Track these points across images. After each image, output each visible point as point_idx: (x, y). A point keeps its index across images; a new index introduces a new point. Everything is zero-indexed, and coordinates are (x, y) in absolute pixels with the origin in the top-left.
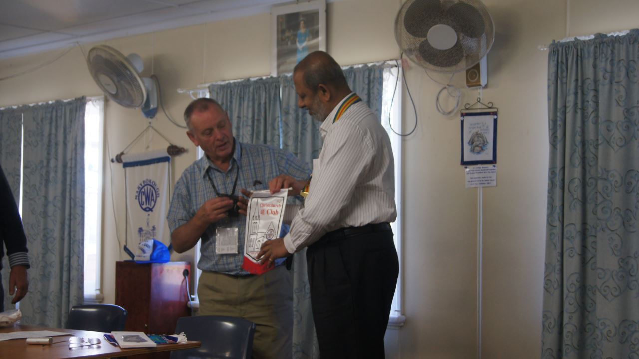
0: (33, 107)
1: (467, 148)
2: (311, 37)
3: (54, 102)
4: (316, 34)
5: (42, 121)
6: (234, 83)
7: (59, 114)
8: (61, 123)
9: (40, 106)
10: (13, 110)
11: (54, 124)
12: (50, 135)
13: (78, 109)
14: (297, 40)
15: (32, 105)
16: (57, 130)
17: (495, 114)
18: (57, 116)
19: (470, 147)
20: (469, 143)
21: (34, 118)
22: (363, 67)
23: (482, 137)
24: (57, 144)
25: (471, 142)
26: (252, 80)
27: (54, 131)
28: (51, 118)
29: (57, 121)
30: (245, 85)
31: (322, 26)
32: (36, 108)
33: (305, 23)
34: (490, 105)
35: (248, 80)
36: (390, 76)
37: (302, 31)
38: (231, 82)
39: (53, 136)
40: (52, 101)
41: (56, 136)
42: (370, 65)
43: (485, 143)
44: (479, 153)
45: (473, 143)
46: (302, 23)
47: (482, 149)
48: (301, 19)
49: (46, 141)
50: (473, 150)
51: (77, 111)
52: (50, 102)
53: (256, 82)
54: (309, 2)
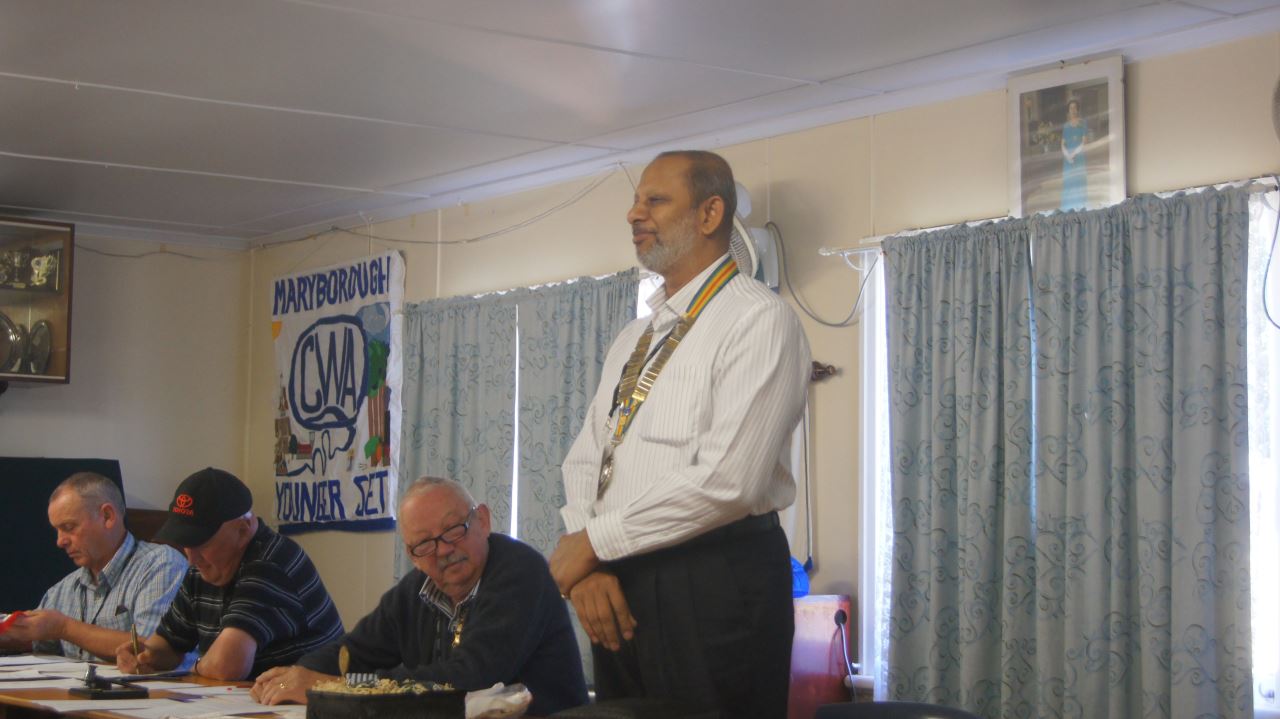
0: (536, 291)
2: (1091, 134)
3: (576, 280)
4: (1102, 128)
5: (554, 319)
6: (934, 233)
7: (587, 305)
8: (591, 321)
9: (550, 289)
10: (499, 300)
11: (577, 323)
12: (570, 345)
13: (624, 294)
14: (1063, 141)
15: (534, 288)
16: (582, 335)
18: (582, 308)
21: (538, 313)
22: (1204, 192)
24: (582, 364)
26: (971, 225)
27: (576, 339)
28: (572, 312)
29: (582, 319)
30: (958, 235)
31: (1114, 110)
32: (541, 294)
33: (1078, 107)
35: (964, 226)
36: (1262, 209)
37: (1073, 122)
38: (928, 231)
39: (575, 348)
40: (571, 278)
41: (581, 347)
42: (1219, 188)
46: (1073, 105)
48: (1071, 98)
49: (562, 357)
51: (621, 297)
52: (570, 282)
53: (979, 229)
54: (1086, 63)
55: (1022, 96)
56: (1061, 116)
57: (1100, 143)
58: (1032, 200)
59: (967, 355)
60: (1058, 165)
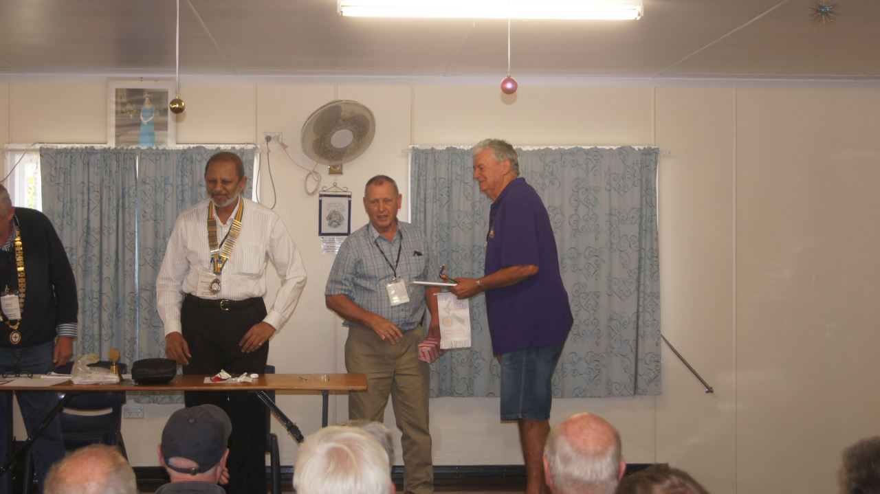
1: (325, 222)
2: (158, 113)
14: (141, 114)
17: (350, 196)
19: (328, 222)
20: (327, 218)
23: (339, 214)
25: (329, 218)
33: (151, 100)
34: (345, 189)
37: (147, 106)
43: (341, 219)
44: (335, 227)
45: (330, 219)
46: (147, 99)
47: (339, 224)
48: (147, 95)
50: (330, 225)
54: (156, 81)
55: (117, 90)
56: (141, 102)
57: (162, 119)
58: (121, 138)
59: (98, 208)
60: (138, 124)
